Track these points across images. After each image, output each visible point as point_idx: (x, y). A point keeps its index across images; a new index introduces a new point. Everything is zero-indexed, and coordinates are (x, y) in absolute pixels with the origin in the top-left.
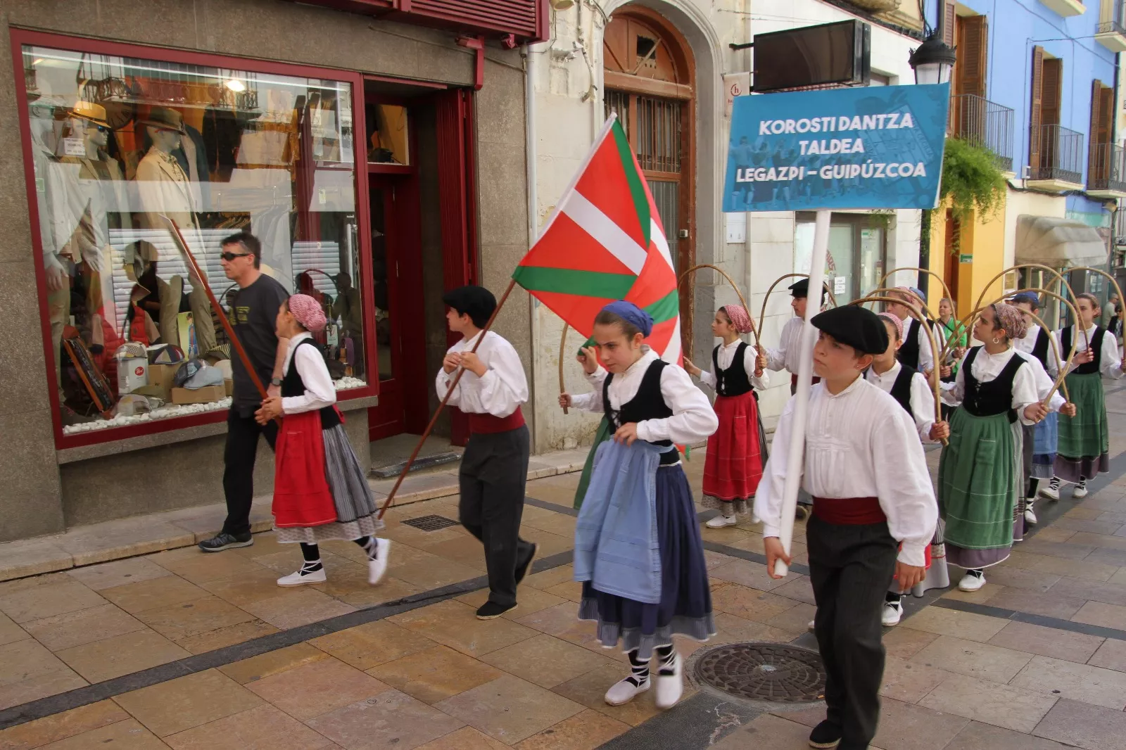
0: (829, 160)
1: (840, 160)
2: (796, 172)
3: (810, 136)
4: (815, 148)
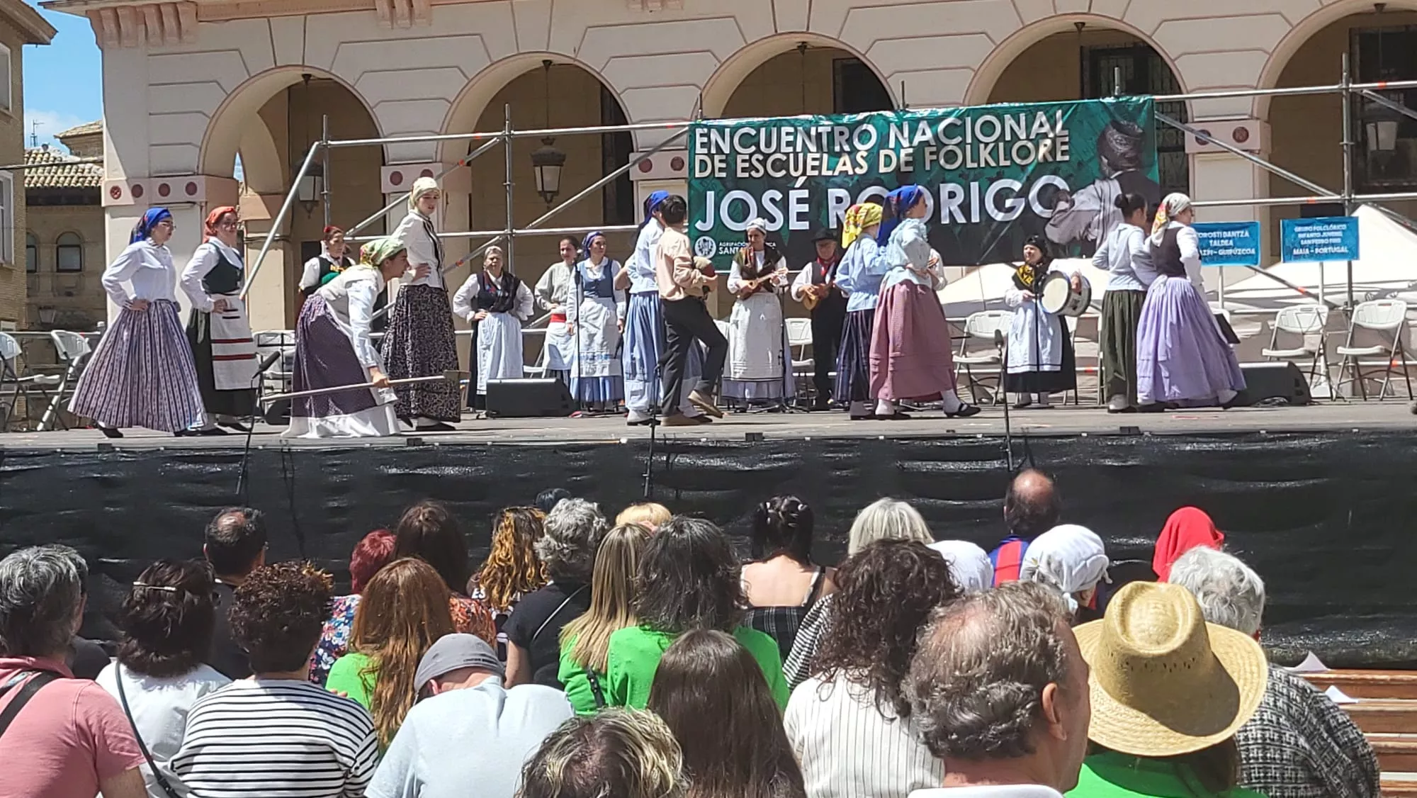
0: (1221, 248)
1: (1226, 248)
2: (1210, 252)
3: (1213, 239)
4: (1216, 243)
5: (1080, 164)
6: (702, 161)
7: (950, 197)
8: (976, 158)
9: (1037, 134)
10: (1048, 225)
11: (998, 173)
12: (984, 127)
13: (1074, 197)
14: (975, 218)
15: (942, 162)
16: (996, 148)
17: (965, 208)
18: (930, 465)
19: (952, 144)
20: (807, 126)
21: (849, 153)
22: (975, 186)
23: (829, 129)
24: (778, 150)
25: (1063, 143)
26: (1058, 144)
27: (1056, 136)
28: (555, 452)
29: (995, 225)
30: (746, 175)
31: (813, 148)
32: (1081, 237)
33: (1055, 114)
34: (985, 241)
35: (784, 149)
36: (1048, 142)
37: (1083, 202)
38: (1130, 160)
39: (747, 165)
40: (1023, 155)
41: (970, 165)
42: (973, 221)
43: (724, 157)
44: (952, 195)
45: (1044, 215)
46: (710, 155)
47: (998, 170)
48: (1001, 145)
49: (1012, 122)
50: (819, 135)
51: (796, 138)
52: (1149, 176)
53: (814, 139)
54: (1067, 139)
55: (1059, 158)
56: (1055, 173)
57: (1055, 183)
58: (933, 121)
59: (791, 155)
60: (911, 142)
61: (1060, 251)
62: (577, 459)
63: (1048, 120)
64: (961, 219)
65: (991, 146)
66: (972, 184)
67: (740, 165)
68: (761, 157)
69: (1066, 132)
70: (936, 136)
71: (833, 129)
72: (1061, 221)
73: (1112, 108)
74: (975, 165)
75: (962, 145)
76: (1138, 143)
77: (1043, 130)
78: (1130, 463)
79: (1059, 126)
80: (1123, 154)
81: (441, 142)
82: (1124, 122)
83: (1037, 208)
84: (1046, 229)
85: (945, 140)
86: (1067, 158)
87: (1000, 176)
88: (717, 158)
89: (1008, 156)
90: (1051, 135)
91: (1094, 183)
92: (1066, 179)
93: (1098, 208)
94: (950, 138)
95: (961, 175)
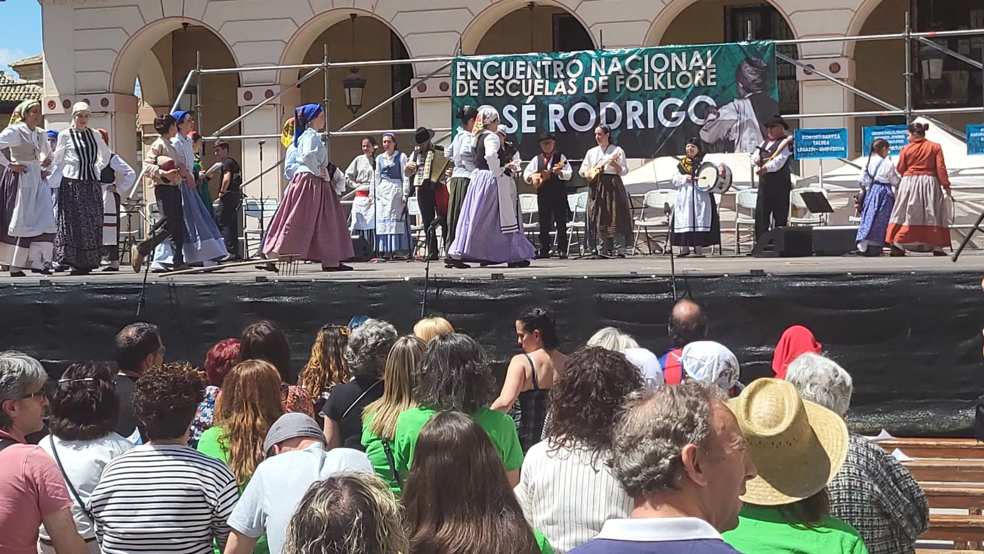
0: (821, 146)
1: (824, 146)
2: (813, 149)
3: (816, 140)
4: (817, 143)
5: (724, 88)
6: (461, 85)
7: (633, 111)
8: (651, 83)
9: (694, 67)
10: (702, 130)
11: (667, 94)
12: (657, 61)
13: (719, 111)
14: (651, 125)
15: (628, 85)
16: (665, 76)
17: (644, 118)
18: (618, 297)
19: (634, 73)
20: (534, 60)
21: (564, 80)
22: (650, 103)
23: (550, 63)
24: (514, 77)
25: (712, 73)
26: (708, 74)
27: (707, 68)
28: (359, 287)
29: (664, 130)
30: (492, 94)
31: (538, 76)
32: (724, 139)
33: (706, 52)
34: (658, 141)
35: (519, 76)
36: (702, 72)
37: (725, 114)
38: (758, 85)
39: (492, 87)
40: (684, 80)
41: (647, 88)
42: (649, 127)
43: (476, 82)
44: (635, 109)
45: (699, 124)
46: (466, 80)
47: (666, 92)
48: (669, 74)
49: (677, 58)
50: (543, 67)
51: (526, 69)
52: (772, 97)
53: (539, 70)
54: (714, 71)
55: (709, 83)
56: (706, 94)
57: (706, 101)
58: (622, 58)
59: (524, 81)
60: (606, 72)
61: (710, 149)
62: (375, 292)
63: (701, 57)
64: (641, 126)
65: (662, 74)
66: (649, 101)
67: (488, 87)
68: (502, 82)
69: (714, 66)
70: (624, 68)
71: (552, 63)
72: (710, 127)
73: (746, 49)
74: (651, 88)
75: (641, 74)
76: (764, 73)
77: (698, 64)
78: (757, 295)
79: (709, 61)
80: (755, 80)
81: (279, 71)
82: (754, 59)
83: (694, 118)
84: (700, 133)
85: (629, 70)
86: (714, 83)
87: (668, 96)
88: (472, 82)
89: (674, 82)
90: (704, 68)
91: (733, 101)
92: (714, 98)
93: (736, 118)
94: (633, 69)
95: (641, 95)
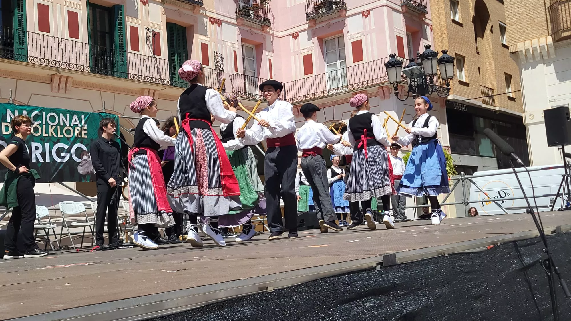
7: (36, 149)
8: (47, 132)
9: (74, 125)
10: (79, 166)
12: (51, 118)
13: (89, 154)
14: (48, 160)
16: (56, 128)
17: (43, 155)
19: (36, 124)
22: (47, 145)
25: (84, 130)
27: (82, 126)
29: (56, 164)
32: (91, 172)
33: (81, 116)
34: (52, 171)
36: (79, 129)
40: (68, 132)
41: (45, 135)
44: (37, 148)
47: (58, 138)
48: (59, 127)
49: (63, 117)
54: (85, 128)
55: (83, 136)
56: (81, 142)
57: (81, 147)
58: (29, 112)
61: (82, 178)
63: (78, 119)
64: (41, 160)
65: (54, 127)
66: (46, 143)
69: (86, 125)
72: (84, 165)
74: (47, 135)
75: (41, 125)
77: (76, 123)
79: (83, 122)
83: (75, 158)
84: (78, 168)
86: (86, 137)
87: (58, 141)
89: (61, 133)
90: (80, 126)
92: (86, 146)
94: (35, 121)
95: (41, 139)
